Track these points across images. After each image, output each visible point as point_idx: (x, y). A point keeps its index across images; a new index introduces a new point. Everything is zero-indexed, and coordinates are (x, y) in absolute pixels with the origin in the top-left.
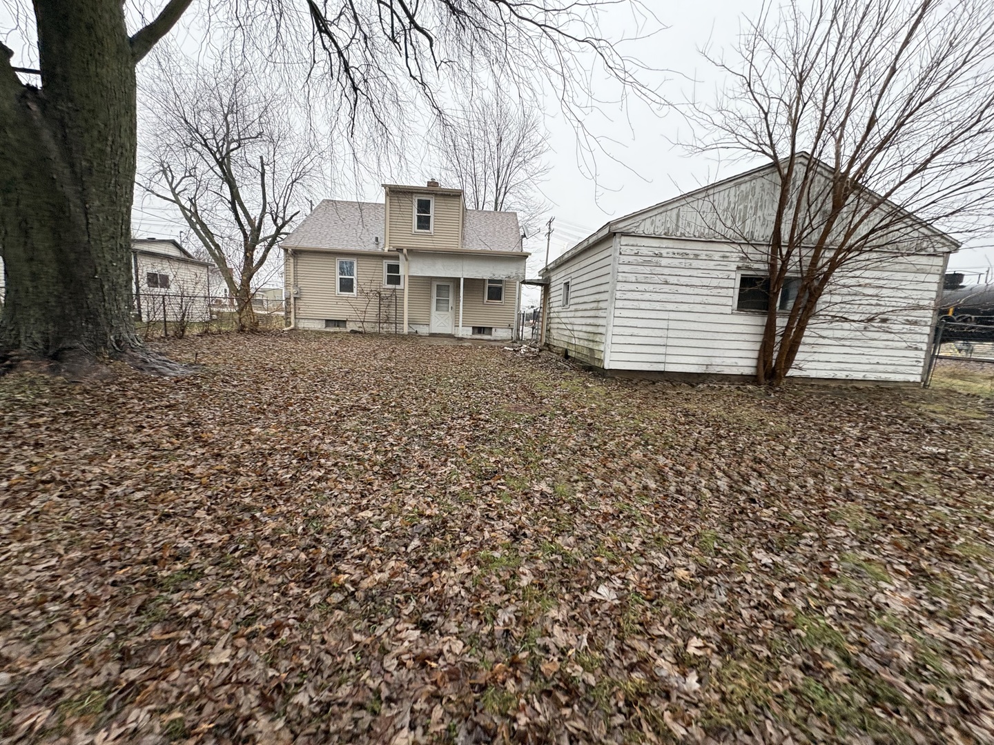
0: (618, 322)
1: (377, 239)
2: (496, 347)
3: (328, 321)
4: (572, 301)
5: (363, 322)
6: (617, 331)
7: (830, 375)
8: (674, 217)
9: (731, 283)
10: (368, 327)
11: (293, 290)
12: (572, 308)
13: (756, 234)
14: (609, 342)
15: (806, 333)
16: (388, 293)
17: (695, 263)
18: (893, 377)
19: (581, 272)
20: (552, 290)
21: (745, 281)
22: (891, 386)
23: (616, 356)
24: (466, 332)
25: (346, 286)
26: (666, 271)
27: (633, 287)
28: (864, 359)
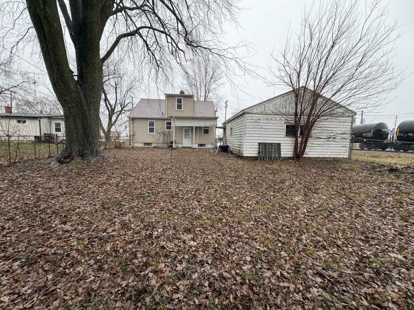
0: (247, 141)
1: (162, 113)
2: (208, 151)
3: (144, 143)
4: (233, 134)
5: (158, 143)
6: (247, 144)
7: (318, 156)
8: (264, 107)
9: (283, 128)
10: (160, 145)
11: (132, 133)
12: (233, 136)
13: (290, 112)
14: (245, 147)
15: (308, 143)
16: (167, 133)
17: (271, 122)
18: (339, 156)
19: (236, 124)
20: (227, 130)
21: (287, 127)
22: (338, 159)
23: (247, 152)
24: (196, 146)
25: (151, 130)
26: (262, 124)
27: (252, 130)
28: (328, 151)
